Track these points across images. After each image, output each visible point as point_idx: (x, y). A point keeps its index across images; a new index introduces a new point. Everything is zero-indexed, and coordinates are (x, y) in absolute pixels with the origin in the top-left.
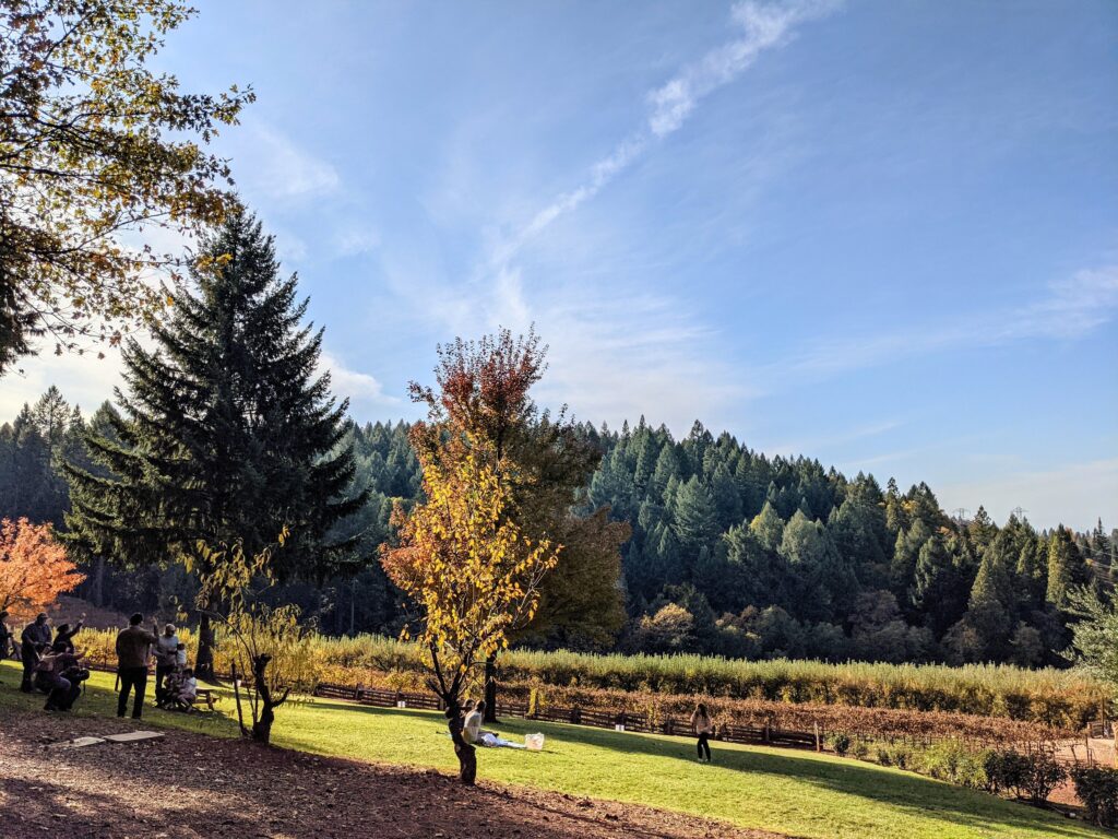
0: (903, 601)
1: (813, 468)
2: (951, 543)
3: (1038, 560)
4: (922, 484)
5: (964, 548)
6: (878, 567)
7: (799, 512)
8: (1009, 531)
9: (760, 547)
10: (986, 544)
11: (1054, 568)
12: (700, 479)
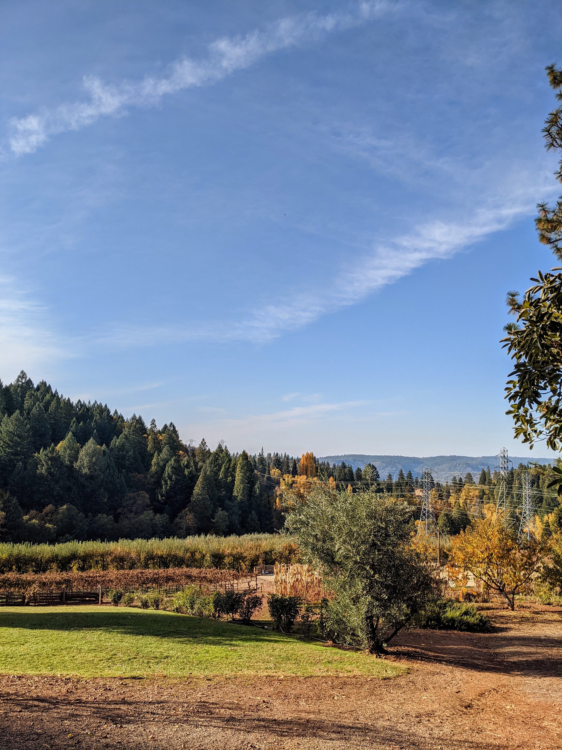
0: (153, 499)
1: (103, 410)
2: (185, 461)
3: (231, 471)
4: (171, 424)
5: (192, 464)
6: (139, 476)
7: (92, 439)
8: (216, 454)
9: (62, 464)
10: (204, 461)
11: (239, 475)
12: (21, 413)
